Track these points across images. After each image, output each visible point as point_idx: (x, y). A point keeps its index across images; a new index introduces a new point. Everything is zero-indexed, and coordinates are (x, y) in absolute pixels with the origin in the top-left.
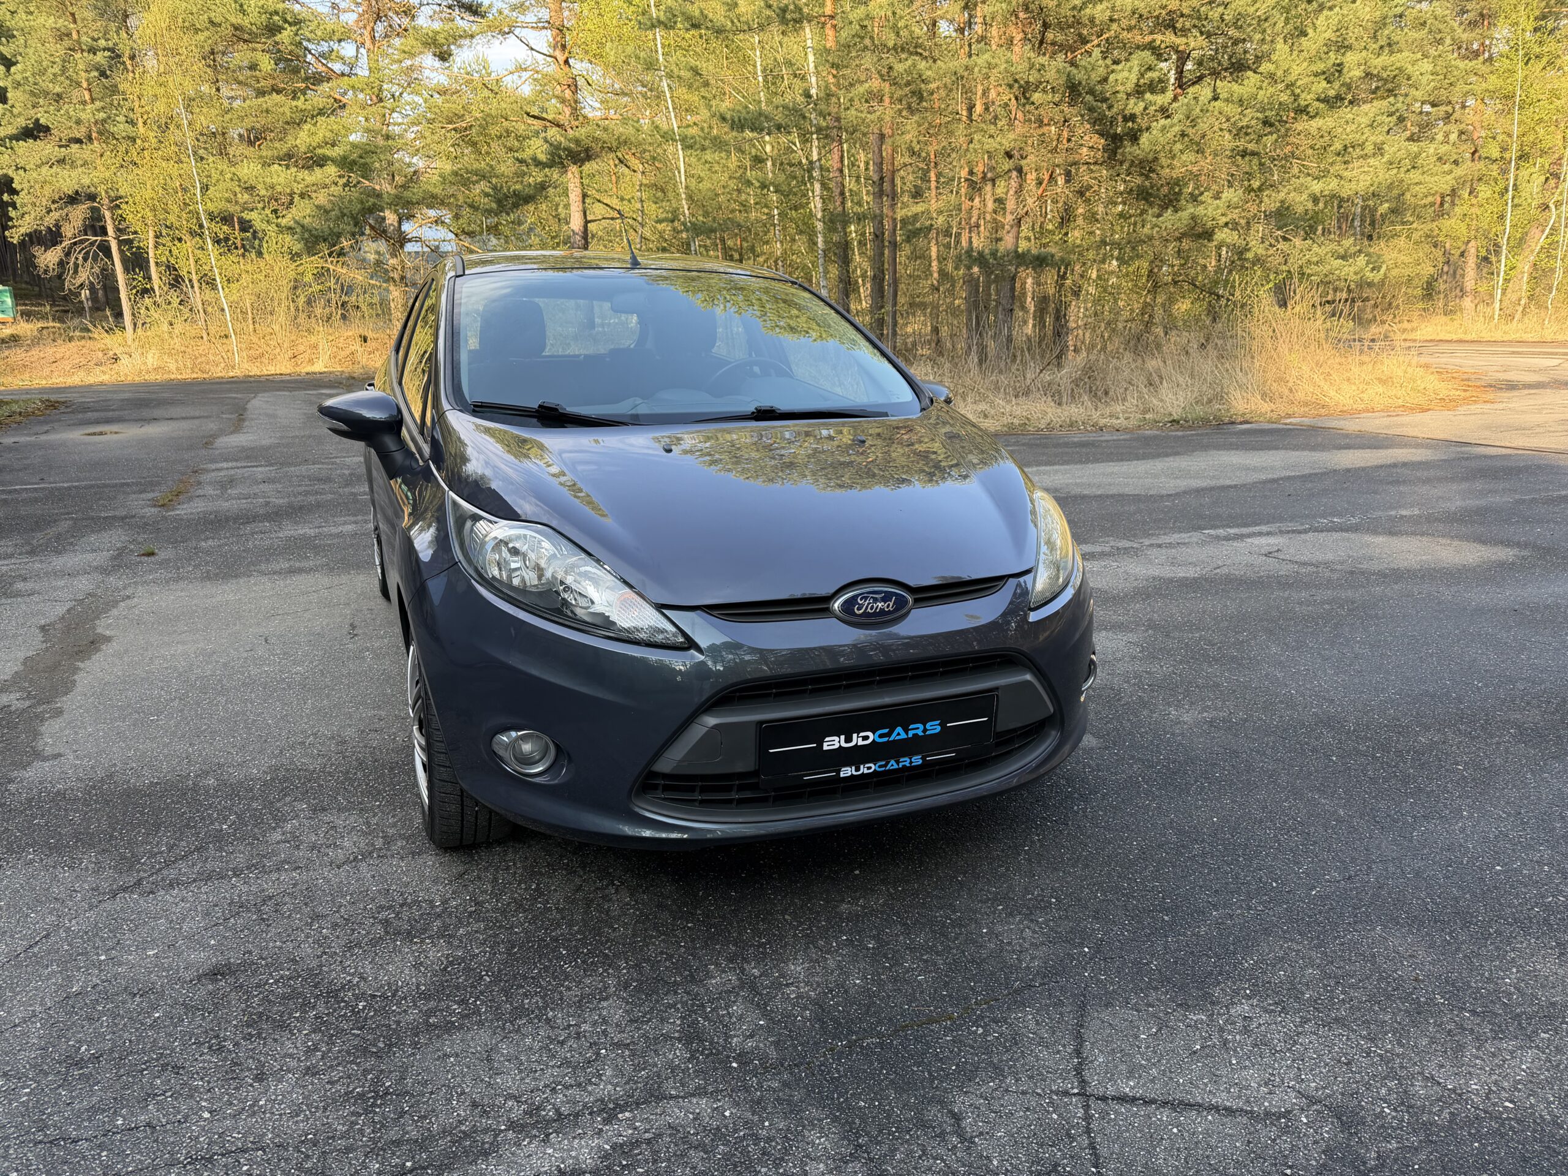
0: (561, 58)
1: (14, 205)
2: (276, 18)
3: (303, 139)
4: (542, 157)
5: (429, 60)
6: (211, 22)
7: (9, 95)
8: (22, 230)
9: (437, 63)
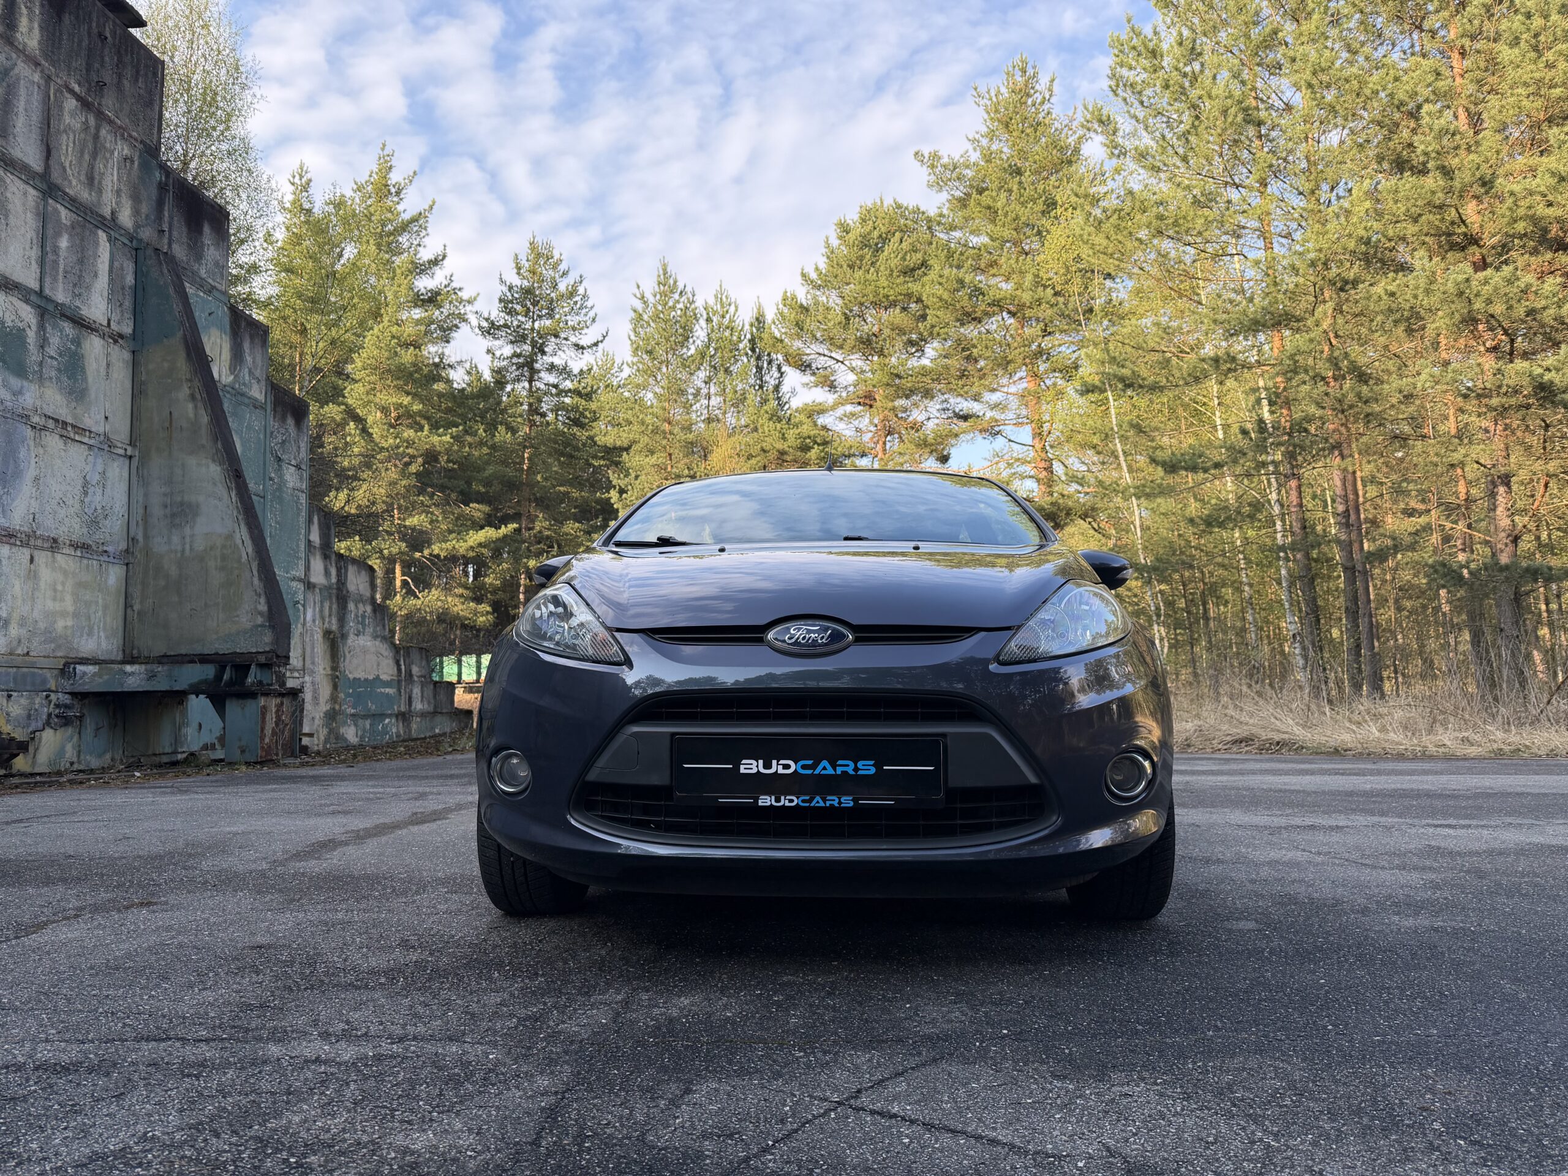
0: (1039, 446)
5: (930, 463)
6: (764, 450)
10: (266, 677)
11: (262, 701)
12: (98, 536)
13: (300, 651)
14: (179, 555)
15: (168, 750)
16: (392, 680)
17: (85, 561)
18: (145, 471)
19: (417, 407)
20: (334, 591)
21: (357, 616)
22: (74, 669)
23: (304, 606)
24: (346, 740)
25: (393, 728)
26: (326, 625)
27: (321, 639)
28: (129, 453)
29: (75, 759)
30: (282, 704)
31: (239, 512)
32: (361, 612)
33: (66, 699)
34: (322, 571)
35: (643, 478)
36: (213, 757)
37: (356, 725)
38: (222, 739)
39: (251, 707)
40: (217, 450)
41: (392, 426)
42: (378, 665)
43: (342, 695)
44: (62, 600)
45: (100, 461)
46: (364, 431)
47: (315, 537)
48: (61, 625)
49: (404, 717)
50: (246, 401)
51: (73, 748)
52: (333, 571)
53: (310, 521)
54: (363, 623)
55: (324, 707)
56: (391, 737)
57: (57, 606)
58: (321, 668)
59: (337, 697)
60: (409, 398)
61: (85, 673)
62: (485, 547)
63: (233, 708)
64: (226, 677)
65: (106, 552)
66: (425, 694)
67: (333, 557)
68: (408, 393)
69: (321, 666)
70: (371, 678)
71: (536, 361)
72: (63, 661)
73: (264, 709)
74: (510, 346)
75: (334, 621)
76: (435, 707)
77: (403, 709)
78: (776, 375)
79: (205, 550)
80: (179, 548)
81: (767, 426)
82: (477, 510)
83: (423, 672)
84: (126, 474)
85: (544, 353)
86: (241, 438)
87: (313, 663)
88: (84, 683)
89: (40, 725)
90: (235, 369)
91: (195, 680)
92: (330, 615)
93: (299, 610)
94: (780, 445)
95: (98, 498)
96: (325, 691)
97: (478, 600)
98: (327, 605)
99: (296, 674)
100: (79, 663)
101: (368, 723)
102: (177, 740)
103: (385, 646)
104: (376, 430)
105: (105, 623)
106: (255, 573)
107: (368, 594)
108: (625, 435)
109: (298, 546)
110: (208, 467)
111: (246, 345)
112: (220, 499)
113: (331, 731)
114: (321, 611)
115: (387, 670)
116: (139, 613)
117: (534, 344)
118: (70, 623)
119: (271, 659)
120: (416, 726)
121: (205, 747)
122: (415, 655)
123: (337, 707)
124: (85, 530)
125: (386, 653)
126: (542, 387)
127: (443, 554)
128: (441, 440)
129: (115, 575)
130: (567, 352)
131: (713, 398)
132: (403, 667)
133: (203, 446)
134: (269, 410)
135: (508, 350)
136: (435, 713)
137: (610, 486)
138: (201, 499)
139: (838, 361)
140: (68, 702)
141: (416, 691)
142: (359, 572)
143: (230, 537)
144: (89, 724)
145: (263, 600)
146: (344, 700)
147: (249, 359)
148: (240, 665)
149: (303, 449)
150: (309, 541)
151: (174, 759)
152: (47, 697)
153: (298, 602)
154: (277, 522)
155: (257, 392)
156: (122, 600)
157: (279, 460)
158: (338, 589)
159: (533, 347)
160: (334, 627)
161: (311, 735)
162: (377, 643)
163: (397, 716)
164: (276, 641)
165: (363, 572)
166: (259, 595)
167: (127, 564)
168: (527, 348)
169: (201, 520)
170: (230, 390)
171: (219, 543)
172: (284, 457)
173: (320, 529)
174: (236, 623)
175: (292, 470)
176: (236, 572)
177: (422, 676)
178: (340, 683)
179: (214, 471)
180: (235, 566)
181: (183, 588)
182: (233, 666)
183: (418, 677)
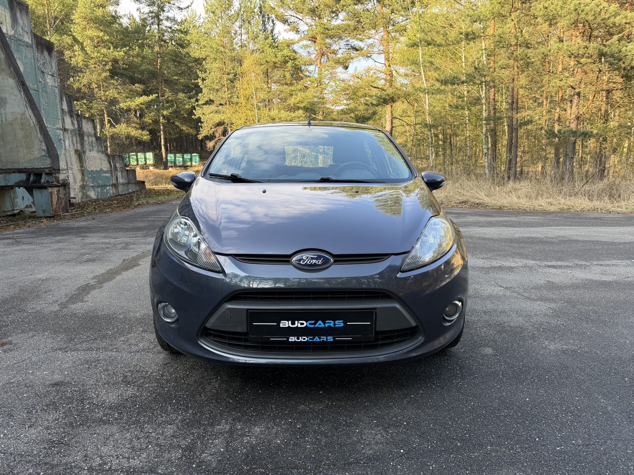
0: (387, 64)
1: (201, 127)
2: (287, 58)
3: (292, 101)
4: (375, 102)
5: (340, 69)
6: (267, 62)
7: (203, 90)
8: (203, 135)
9: (343, 70)
10: (50, 179)
11: (50, 190)
13: (65, 161)
15: (10, 209)
16: (108, 170)
19: (106, 38)
20: (77, 132)
21: (89, 143)
23: (64, 141)
24: (91, 197)
25: (111, 191)
26: (76, 147)
27: (74, 154)
30: (59, 190)
31: (26, 102)
32: (90, 141)
34: (71, 123)
35: (212, 73)
36: (31, 211)
37: (94, 190)
38: (33, 203)
39: (45, 193)
40: (11, 71)
41: (96, 47)
42: (101, 164)
43: (86, 178)
46: (83, 49)
47: (65, 107)
49: (115, 186)
50: (22, 43)
52: (76, 123)
53: (61, 100)
54: (92, 146)
55: (79, 184)
56: (110, 195)
58: (75, 167)
59: (84, 179)
60: (102, 33)
62: (143, 105)
63: (36, 193)
64: (31, 179)
66: (123, 176)
67: (75, 116)
68: (102, 31)
69: (76, 166)
70: (98, 170)
71: (161, 15)
73: (51, 193)
74: (148, 7)
75: (79, 145)
76: (128, 181)
77: (114, 182)
78: (272, 25)
79: (13, 120)
81: (269, 50)
82: (138, 87)
83: (121, 166)
85: (164, 11)
86: (22, 62)
87: (72, 165)
90: (14, 27)
91: (17, 181)
92: (77, 143)
93: (62, 143)
94: (274, 60)
96: (79, 177)
97: (143, 128)
98: (74, 138)
99: (64, 172)
101: (99, 189)
102: (13, 205)
103: (104, 155)
104: (88, 49)
106: (38, 131)
107: (92, 132)
108: (204, 53)
109: (57, 113)
110: (8, 80)
111: (18, 15)
112: (16, 96)
113: (83, 194)
114: (72, 141)
115: (105, 166)
117: (159, 7)
119: (52, 171)
120: (121, 190)
121: (27, 207)
122: (117, 159)
123: (85, 183)
125: (104, 159)
126: (164, 28)
127: (125, 108)
128: (119, 54)
130: (175, 10)
131: (243, 35)
132: (112, 164)
133: (4, 70)
134: (34, 48)
135: (147, 9)
136: (128, 183)
137: (198, 77)
138: (7, 95)
139: (300, 19)
141: (119, 174)
142: (88, 123)
143: (23, 114)
145: (43, 144)
146: (88, 180)
147: (20, 22)
148: (38, 174)
149: (54, 67)
150: (62, 109)
151: (14, 213)
153: (61, 139)
154: (46, 103)
155: (27, 39)
157: (43, 72)
158: (79, 131)
159: (159, 8)
160: (79, 148)
161: (75, 198)
162: (100, 154)
163: (112, 186)
164: (53, 163)
165: (90, 123)
166: (42, 142)
168: (155, 9)
169: (8, 106)
170: (14, 38)
171: (19, 117)
172: (45, 71)
173: (67, 103)
174: (33, 154)
175: (50, 77)
176: (29, 131)
177: (121, 168)
178: (85, 173)
179: (11, 82)
180: (28, 128)
181: (5, 138)
182: (34, 174)
183: (119, 168)
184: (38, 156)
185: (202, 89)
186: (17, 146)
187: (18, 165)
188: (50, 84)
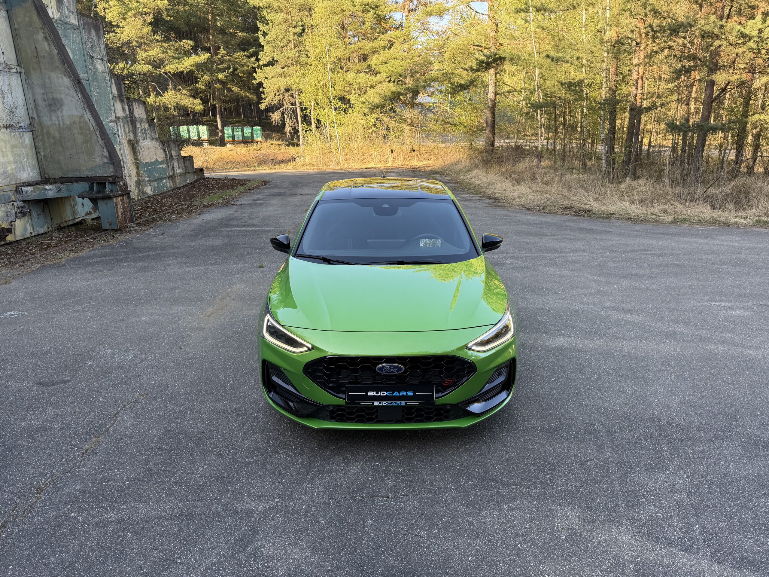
1: (263, 93)
6: (342, 10)
7: (265, 48)
8: (265, 104)
10: (114, 188)
11: (115, 200)
12: (15, 119)
14: (58, 126)
15: (71, 218)
16: (164, 160)
17: (12, 134)
18: (30, 81)
20: (129, 119)
21: (142, 130)
22: (21, 189)
23: (118, 135)
24: (147, 193)
25: (168, 184)
26: (128, 137)
27: (127, 145)
28: (19, 70)
29: (32, 231)
30: (123, 199)
32: (143, 128)
33: (21, 204)
34: (122, 109)
35: (276, 26)
37: (150, 185)
39: (110, 203)
42: (156, 153)
43: (142, 172)
44: (7, 156)
45: (6, 78)
47: (115, 91)
48: (10, 168)
49: (172, 177)
51: (30, 225)
52: (126, 108)
53: (111, 84)
54: (145, 133)
55: (134, 179)
56: (167, 188)
57: (5, 160)
58: (129, 160)
59: (140, 173)
61: (27, 191)
62: (193, 67)
63: (101, 204)
64: (95, 189)
65: (21, 127)
66: (180, 165)
67: (125, 100)
70: (153, 161)
72: (15, 186)
73: (116, 203)
75: (131, 135)
76: (186, 170)
77: (171, 174)
79: (71, 124)
80: (57, 123)
82: (187, 44)
83: (177, 154)
84: (20, 83)
86: (71, 49)
87: (126, 159)
88: (28, 196)
89: (13, 218)
90: (60, 8)
92: (129, 132)
93: (116, 138)
95: (10, 98)
96: (134, 171)
97: (194, 97)
98: (126, 126)
100: (23, 186)
101: (156, 183)
102: (74, 213)
103: (158, 143)
105: (29, 163)
106: (99, 136)
107: (145, 117)
109: (110, 103)
110: (62, 78)
112: (73, 97)
113: (140, 190)
114: (124, 131)
115: (160, 156)
116: (44, 156)
118: (13, 167)
119: (115, 179)
120: (178, 182)
121: (87, 214)
122: (172, 145)
123: (141, 178)
124: (8, 117)
125: (158, 147)
127: (172, 72)
129: (27, 138)
132: (167, 153)
133: (58, 67)
136: (186, 173)
137: (258, 30)
138: (63, 96)
140: (22, 205)
142: (139, 106)
143: (82, 117)
144: (34, 214)
145: (105, 150)
146: (143, 174)
148: (101, 182)
149: (102, 48)
150: (113, 94)
151: (75, 222)
152: (13, 204)
153: (115, 134)
154: (97, 93)
155: (73, 20)
156: (34, 150)
157: (92, 57)
158: (131, 117)
160: (132, 138)
162: (154, 142)
163: (169, 178)
164: (115, 171)
165: (141, 106)
166: (103, 148)
167: (32, 131)
169: (65, 108)
170: (60, 22)
171: (77, 120)
172: (94, 55)
173: (116, 86)
174: (94, 162)
175: (99, 61)
176: (89, 136)
177: (177, 156)
178: (140, 166)
179: (66, 81)
180: (88, 132)
181: (64, 144)
182: (97, 183)
183: (175, 156)
184: (100, 163)
185: (263, 46)
186: (77, 152)
187: (80, 173)
188: (100, 70)
